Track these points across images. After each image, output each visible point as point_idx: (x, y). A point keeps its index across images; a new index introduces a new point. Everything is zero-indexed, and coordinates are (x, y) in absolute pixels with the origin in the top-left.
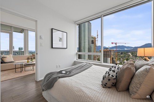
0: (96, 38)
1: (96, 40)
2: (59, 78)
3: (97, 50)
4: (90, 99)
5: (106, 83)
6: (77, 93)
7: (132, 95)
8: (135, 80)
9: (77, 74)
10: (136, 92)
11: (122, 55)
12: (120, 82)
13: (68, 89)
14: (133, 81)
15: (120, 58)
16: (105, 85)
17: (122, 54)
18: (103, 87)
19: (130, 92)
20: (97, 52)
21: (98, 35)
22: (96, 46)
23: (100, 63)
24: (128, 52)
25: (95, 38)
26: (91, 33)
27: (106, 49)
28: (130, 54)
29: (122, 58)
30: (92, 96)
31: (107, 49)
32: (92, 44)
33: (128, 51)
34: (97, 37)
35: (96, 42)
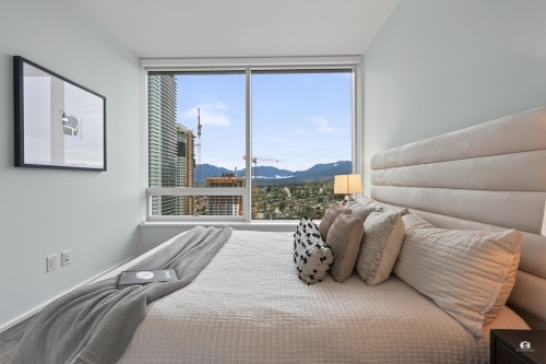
0: (193, 137)
1: (196, 143)
2: (150, 300)
3: (196, 180)
4: (309, 323)
5: (315, 271)
6: (261, 325)
7: (371, 279)
8: (371, 245)
9: (205, 271)
10: (374, 271)
11: (269, 195)
12: (343, 258)
13: (220, 327)
14: (365, 250)
15: (265, 204)
16: (312, 277)
17: (269, 190)
18: (309, 284)
19: (363, 276)
20: (197, 185)
21: (200, 126)
22: (194, 165)
23: (245, 221)
24: (282, 186)
25: (190, 136)
26: (174, 115)
27: (228, 175)
28: (287, 190)
29: (270, 202)
30: (311, 314)
31: (232, 175)
32: (179, 155)
33: (282, 184)
34: (199, 134)
35: (196, 148)
